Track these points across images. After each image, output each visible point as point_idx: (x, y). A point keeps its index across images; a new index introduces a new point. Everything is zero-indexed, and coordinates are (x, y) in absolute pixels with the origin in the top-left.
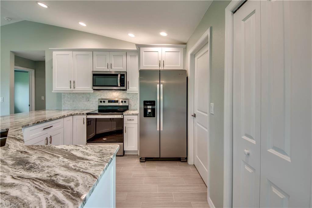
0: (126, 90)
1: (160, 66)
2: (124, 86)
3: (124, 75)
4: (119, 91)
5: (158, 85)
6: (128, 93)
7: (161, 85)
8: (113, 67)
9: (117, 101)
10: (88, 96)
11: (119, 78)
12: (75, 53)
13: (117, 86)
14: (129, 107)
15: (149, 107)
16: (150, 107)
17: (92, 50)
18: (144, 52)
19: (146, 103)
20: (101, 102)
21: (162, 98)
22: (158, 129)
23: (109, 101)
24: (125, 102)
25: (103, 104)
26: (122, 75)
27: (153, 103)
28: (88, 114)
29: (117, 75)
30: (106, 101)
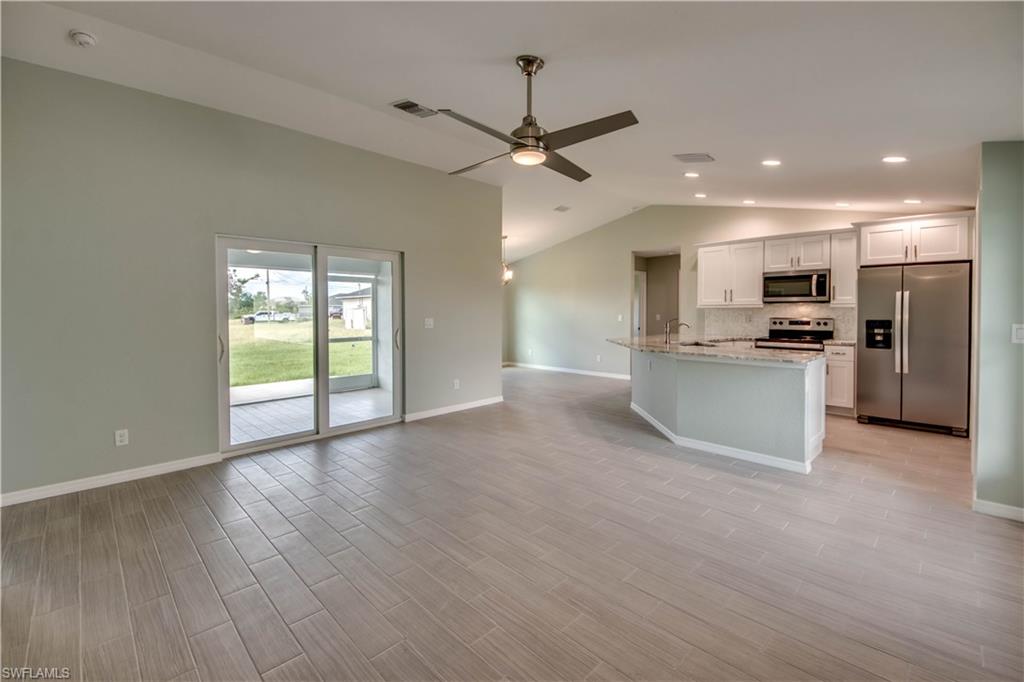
0: (829, 302)
1: (906, 256)
2: (825, 295)
3: (824, 276)
4: (813, 304)
5: (899, 294)
6: (833, 309)
7: (907, 294)
8: (802, 263)
9: (808, 323)
10: (750, 313)
11: (814, 282)
12: (733, 247)
13: (810, 295)
14: (835, 334)
15: (876, 331)
16: (882, 331)
17: (764, 240)
18: (869, 235)
19: (871, 325)
20: (775, 323)
21: (906, 317)
22: (898, 370)
23: (792, 323)
24: (825, 324)
25: (778, 327)
26: (819, 276)
27: (887, 325)
28: (757, 340)
29: (810, 277)
30: (786, 323)
